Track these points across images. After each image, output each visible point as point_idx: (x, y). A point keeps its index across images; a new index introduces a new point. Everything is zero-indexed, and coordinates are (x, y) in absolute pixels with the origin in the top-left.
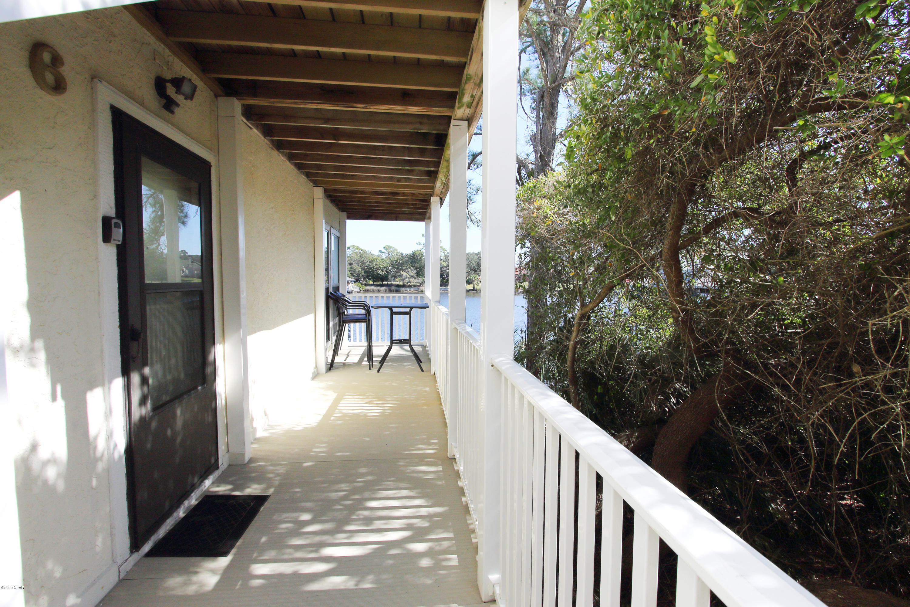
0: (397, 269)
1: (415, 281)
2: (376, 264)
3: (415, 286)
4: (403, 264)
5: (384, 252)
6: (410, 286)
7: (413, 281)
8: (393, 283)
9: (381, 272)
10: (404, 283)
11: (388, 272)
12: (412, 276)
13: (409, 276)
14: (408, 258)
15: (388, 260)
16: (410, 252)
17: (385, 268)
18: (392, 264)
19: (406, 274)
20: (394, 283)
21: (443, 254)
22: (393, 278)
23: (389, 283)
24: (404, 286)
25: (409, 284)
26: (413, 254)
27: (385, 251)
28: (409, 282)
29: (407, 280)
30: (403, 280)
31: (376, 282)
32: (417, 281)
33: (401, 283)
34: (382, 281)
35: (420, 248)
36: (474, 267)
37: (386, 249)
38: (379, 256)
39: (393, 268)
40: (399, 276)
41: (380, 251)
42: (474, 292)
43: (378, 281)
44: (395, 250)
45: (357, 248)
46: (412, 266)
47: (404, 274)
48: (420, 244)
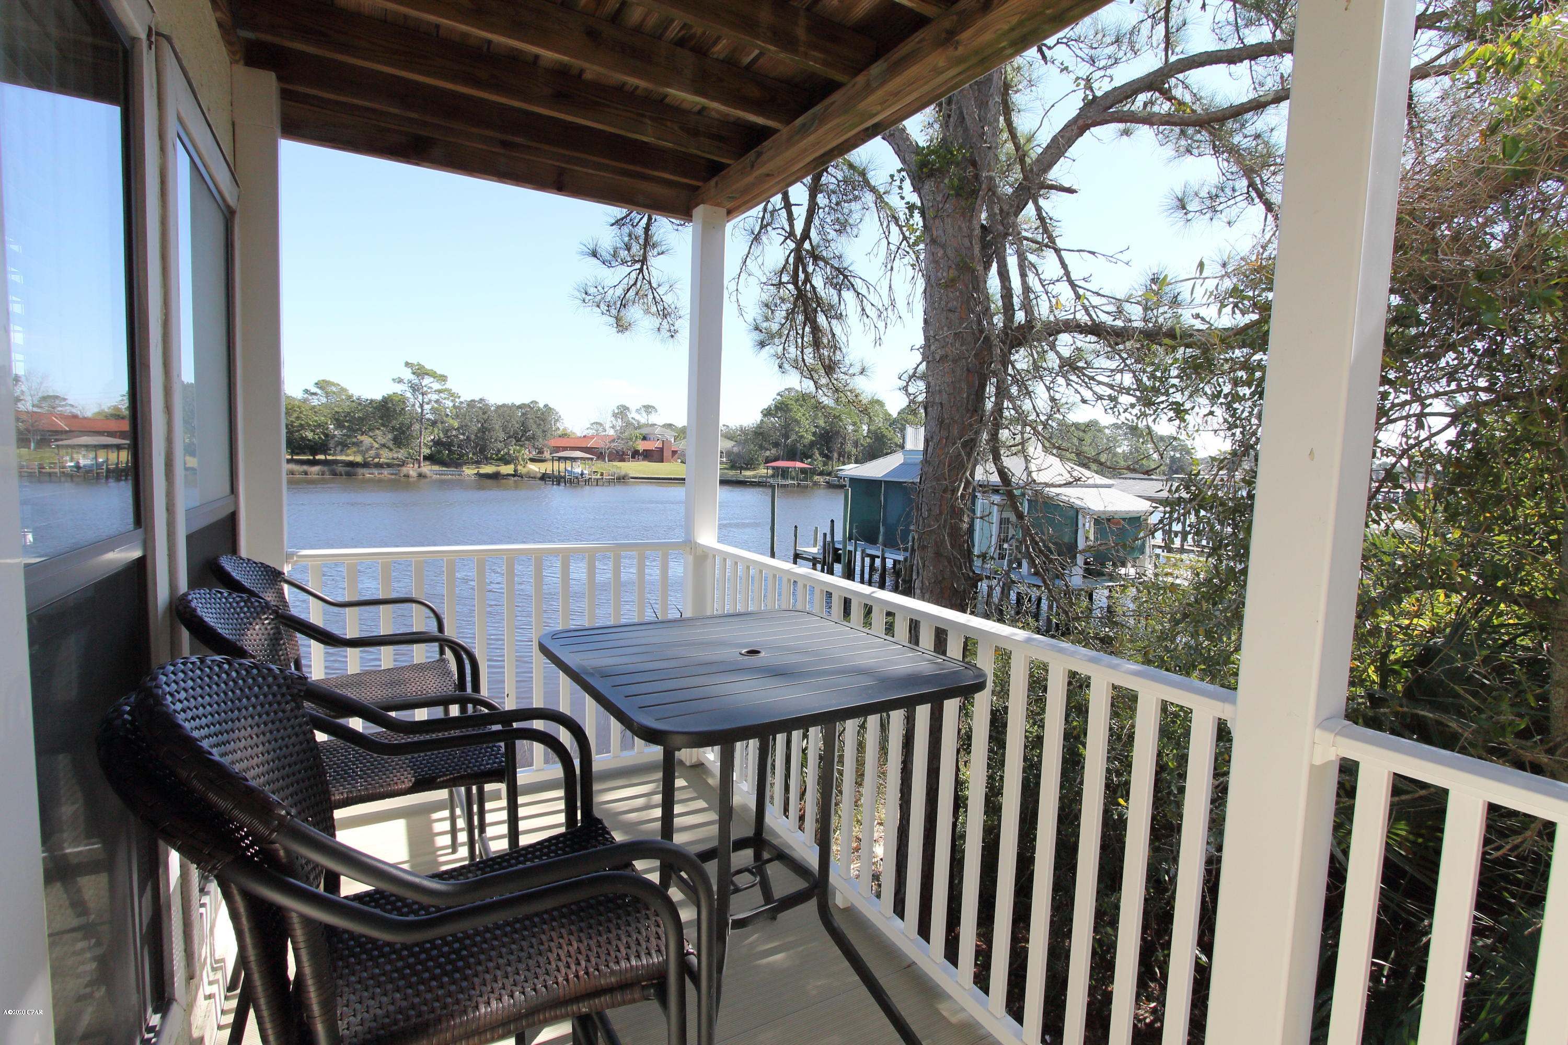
0: (349, 429)
1: (390, 455)
2: (298, 418)
3: (389, 465)
4: (361, 419)
5: (315, 394)
6: (379, 466)
7: (386, 456)
8: (339, 458)
9: (310, 435)
10: (365, 459)
11: (326, 435)
12: (384, 446)
13: (376, 445)
14: (375, 408)
15: (326, 411)
16: (377, 395)
17: (319, 426)
18: (337, 420)
19: (370, 440)
20: (343, 458)
21: (451, 404)
22: (339, 448)
23: (329, 458)
24: (365, 465)
25: (377, 460)
26: (386, 401)
27: (319, 391)
28: (378, 456)
29: (372, 452)
30: (363, 453)
31: (298, 454)
32: (395, 455)
33: (359, 459)
34: (314, 454)
35: (398, 389)
36: (516, 433)
37: (321, 388)
38: (305, 401)
39: (339, 424)
40: (354, 444)
41: (306, 391)
42: (516, 478)
43: (304, 453)
44: (343, 390)
46: (383, 425)
47: (366, 440)
48: (400, 381)
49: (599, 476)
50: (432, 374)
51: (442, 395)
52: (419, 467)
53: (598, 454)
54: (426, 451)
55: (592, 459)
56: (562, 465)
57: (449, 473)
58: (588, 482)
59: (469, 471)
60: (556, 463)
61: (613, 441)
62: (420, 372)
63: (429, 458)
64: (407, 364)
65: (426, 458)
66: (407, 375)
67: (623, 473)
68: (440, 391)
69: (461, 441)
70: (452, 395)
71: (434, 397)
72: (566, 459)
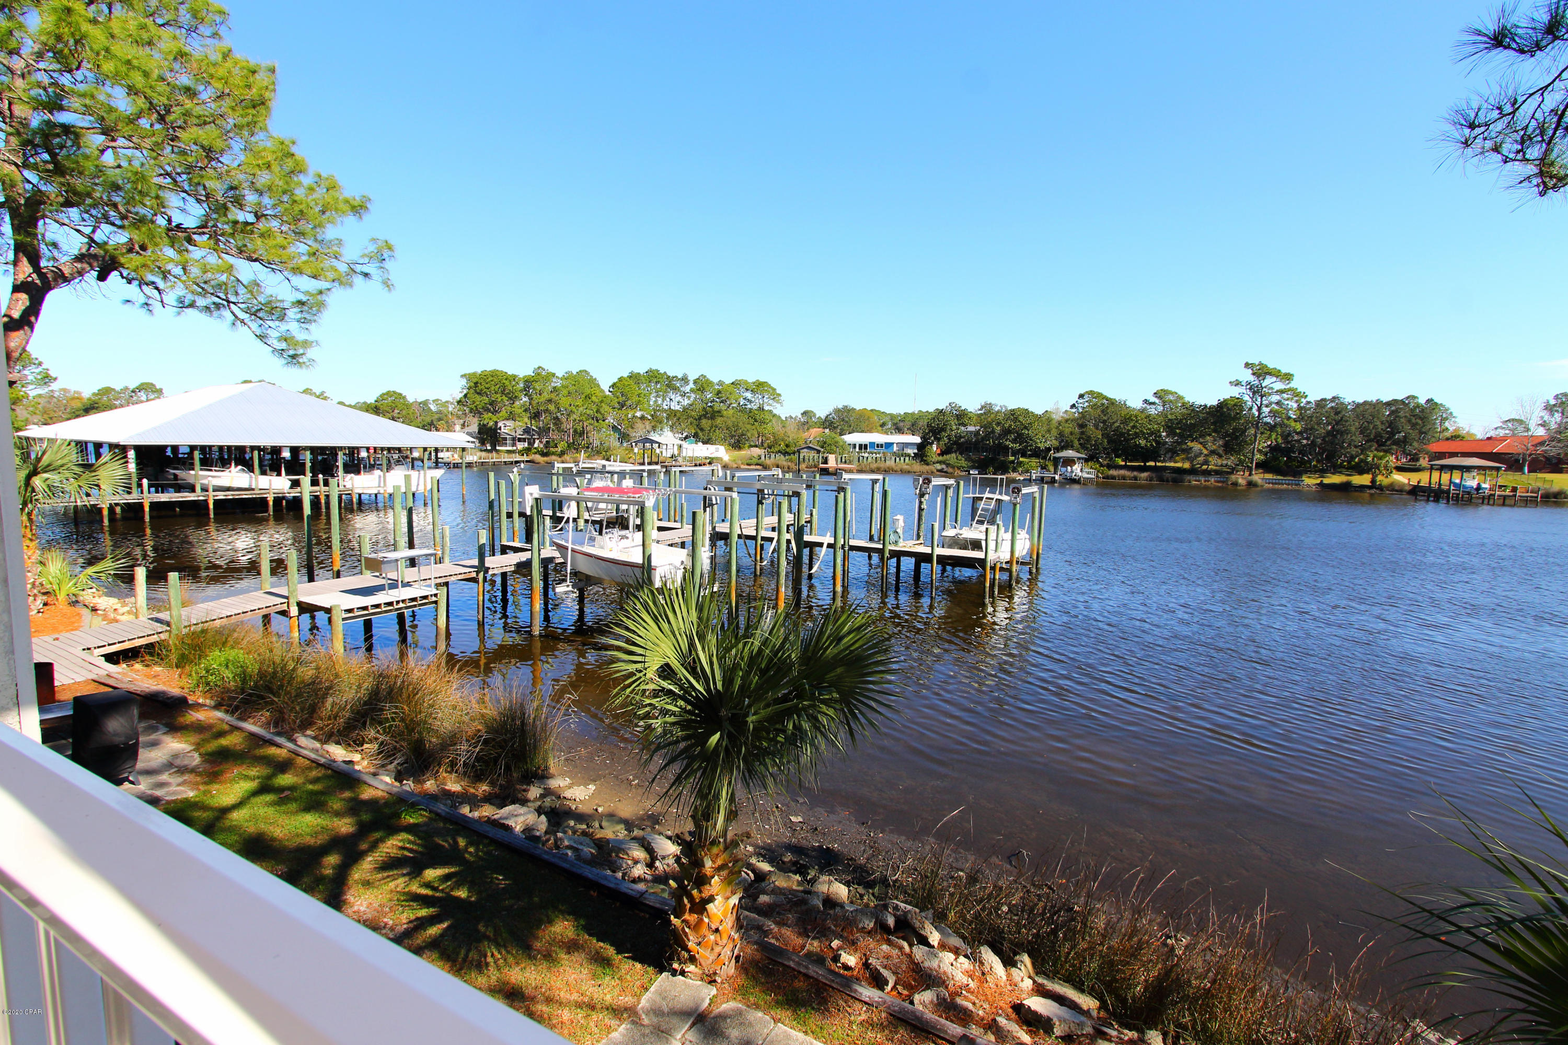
0: (1180, 435)
1: (1219, 462)
2: (1134, 427)
3: (1217, 472)
4: (1193, 426)
5: (1154, 403)
6: (1207, 473)
7: (1215, 463)
8: (1167, 464)
9: (1143, 442)
10: (1193, 465)
11: (1158, 443)
12: (1213, 452)
13: (1205, 452)
14: (1207, 413)
15: (1160, 419)
16: (1212, 401)
17: (1152, 434)
18: (1168, 427)
19: (1200, 446)
20: (1172, 464)
21: (1295, 405)
22: (1169, 455)
23: (1158, 464)
24: (1193, 471)
25: (1205, 467)
26: (1222, 405)
27: (1157, 401)
28: (1206, 462)
29: (1201, 459)
30: (1191, 460)
31: (1130, 461)
32: (1225, 462)
33: (1187, 465)
34: (1145, 461)
35: (1235, 392)
36: (1378, 435)
37: (1160, 398)
38: (1143, 411)
39: (1170, 430)
40: (1183, 451)
41: (1146, 401)
42: (1373, 491)
43: (1137, 461)
44: (1180, 398)
45: (1099, 395)
46: (1215, 431)
47: (1196, 446)
48: (1237, 383)
49: (1508, 492)
50: (1276, 374)
51: (1285, 396)
52: (1250, 475)
53: (1513, 463)
54: (1258, 457)
55: (1498, 469)
56: (1445, 477)
57: (1284, 483)
58: (1488, 500)
59: (1310, 481)
60: (1436, 475)
61: (1542, 443)
62: (1261, 372)
63: (1264, 466)
64: (1247, 365)
65: (1259, 465)
66: (1247, 376)
67: (1556, 488)
68: (1282, 392)
69: (1305, 446)
70: (1297, 395)
71: (1275, 398)
72: (1451, 468)
